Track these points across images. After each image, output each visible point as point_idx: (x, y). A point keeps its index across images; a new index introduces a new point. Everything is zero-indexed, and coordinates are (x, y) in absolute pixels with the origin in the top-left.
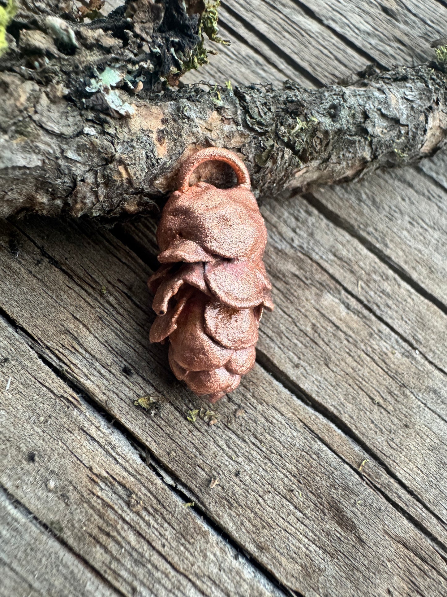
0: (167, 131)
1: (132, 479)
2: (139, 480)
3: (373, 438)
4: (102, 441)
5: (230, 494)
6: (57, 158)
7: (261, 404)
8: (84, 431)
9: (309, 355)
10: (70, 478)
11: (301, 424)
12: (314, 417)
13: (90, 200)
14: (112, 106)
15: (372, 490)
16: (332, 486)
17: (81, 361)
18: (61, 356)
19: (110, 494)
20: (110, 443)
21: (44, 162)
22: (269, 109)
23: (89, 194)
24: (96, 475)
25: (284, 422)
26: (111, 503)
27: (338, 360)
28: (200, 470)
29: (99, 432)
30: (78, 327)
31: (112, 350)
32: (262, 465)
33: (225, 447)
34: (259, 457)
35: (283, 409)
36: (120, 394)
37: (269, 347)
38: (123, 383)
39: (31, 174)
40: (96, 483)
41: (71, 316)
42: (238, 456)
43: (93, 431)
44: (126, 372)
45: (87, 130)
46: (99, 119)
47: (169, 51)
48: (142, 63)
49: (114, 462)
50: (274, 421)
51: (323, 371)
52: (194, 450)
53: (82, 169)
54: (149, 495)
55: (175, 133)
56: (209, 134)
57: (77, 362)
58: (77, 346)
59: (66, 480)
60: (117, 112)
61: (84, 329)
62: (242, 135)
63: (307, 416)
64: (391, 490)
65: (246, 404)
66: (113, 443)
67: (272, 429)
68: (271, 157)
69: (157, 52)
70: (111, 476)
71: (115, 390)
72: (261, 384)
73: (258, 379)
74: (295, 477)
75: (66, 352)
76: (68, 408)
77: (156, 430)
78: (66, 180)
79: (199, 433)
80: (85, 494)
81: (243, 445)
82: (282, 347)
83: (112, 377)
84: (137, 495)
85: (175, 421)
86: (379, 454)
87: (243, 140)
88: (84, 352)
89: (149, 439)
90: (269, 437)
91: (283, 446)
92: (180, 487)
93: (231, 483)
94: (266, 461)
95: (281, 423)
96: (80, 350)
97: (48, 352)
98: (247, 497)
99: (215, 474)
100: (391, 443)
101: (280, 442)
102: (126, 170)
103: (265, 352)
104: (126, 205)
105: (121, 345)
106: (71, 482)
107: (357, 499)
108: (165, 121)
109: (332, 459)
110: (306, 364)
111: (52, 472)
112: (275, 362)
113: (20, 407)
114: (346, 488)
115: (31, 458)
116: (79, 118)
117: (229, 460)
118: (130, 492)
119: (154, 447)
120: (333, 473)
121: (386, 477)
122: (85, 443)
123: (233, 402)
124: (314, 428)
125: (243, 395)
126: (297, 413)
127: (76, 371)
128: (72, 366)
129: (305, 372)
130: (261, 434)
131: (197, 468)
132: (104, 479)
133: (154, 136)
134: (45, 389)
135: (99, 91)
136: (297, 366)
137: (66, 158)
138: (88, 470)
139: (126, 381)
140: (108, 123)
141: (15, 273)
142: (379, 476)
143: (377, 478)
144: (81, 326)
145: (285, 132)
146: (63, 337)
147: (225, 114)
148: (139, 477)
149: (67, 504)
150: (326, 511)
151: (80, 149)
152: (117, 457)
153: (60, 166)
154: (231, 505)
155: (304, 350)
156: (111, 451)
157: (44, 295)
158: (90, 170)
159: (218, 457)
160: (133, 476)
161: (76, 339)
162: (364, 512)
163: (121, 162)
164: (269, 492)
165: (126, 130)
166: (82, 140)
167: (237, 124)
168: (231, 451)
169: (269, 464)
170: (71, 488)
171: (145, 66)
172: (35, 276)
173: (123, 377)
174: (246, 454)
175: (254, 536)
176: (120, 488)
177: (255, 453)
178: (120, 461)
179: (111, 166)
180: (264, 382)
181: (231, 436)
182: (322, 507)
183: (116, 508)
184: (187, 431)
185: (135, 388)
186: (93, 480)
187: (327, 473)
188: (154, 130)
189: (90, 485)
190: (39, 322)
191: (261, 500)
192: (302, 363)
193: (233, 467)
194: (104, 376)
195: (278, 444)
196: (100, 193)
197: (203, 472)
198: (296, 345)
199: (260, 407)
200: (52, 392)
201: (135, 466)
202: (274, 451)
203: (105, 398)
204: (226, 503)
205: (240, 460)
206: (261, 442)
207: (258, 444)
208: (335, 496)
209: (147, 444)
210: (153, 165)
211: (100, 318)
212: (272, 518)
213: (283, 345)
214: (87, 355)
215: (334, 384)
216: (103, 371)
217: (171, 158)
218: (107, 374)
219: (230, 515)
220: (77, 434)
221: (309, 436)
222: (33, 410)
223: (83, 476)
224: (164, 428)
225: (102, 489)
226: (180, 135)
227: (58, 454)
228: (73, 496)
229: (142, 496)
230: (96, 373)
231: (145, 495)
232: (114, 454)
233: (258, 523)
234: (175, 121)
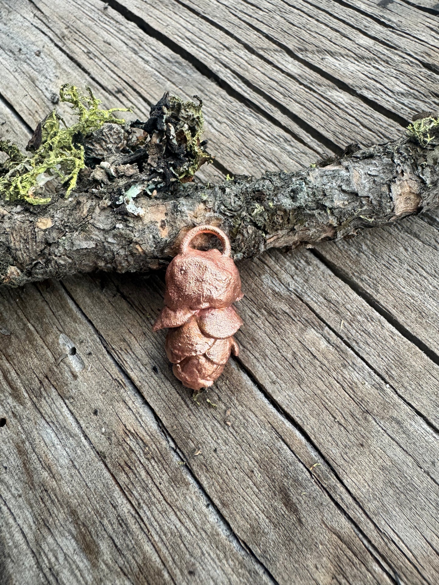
0: (167, 221)
1: (148, 438)
2: (152, 439)
3: (328, 448)
4: (134, 410)
5: (208, 462)
6: (103, 242)
7: (242, 406)
8: (125, 403)
9: (286, 375)
10: (114, 429)
11: (270, 425)
12: (281, 422)
13: (125, 264)
14: (130, 211)
15: (318, 488)
16: (285, 476)
17: (130, 359)
18: (119, 355)
19: (135, 444)
20: (139, 413)
21: (96, 245)
22: (239, 199)
23: (123, 261)
24: (127, 430)
25: (256, 422)
26: (134, 450)
27: (310, 383)
28: (191, 442)
29: (134, 405)
30: (130, 338)
31: (148, 355)
32: (235, 448)
33: (210, 430)
34: (233, 442)
35: (257, 413)
36: (149, 383)
37: (255, 366)
38: (152, 376)
39: (91, 251)
40: (128, 435)
41: (127, 331)
42: (218, 438)
43: (130, 403)
44: (155, 369)
45: (117, 226)
46: (124, 219)
47: (169, 169)
48: (153, 179)
49: (139, 425)
50: (249, 419)
51: (295, 389)
52: (189, 428)
53: (117, 247)
54: (156, 450)
55: (172, 221)
56: (195, 220)
57: (127, 359)
58: (129, 350)
59: (112, 429)
60: (133, 214)
61: (134, 340)
62: (217, 219)
63: (275, 421)
64: (336, 492)
65: (230, 404)
66: (140, 413)
67: (246, 424)
68: (239, 232)
69: (161, 172)
70: (136, 433)
71: (147, 380)
72: (244, 392)
73: (242, 388)
74: (257, 463)
75: (123, 353)
76: (118, 387)
77: (167, 410)
78: (109, 254)
79: (194, 418)
80: (121, 440)
81: (223, 432)
82: (265, 366)
83: (146, 372)
84: (149, 448)
85: (180, 406)
86: (331, 462)
87: (218, 222)
88: (132, 354)
89: (162, 415)
90: (243, 430)
91: (253, 439)
92: (178, 450)
93: (210, 455)
94: (238, 446)
95: (254, 422)
96: (130, 353)
97: (113, 351)
98: (219, 467)
99: (200, 447)
100: (345, 456)
101: (251, 436)
102: (141, 247)
103: (250, 369)
104: (150, 266)
105: (155, 352)
106: (114, 431)
107: (304, 490)
108: (166, 214)
109: (289, 457)
110: (282, 382)
111: (105, 423)
112: (257, 377)
113: (94, 382)
114: (296, 480)
115: (95, 413)
116: (114, 218)
117: (212, 439)
118: (146, 445)
119: (164, 420)
120: (288, 466)
121: (333, 480)
122: (125, 410)
123: (221, 400)
124: (279, 430)
125: (229, 398)
126: (267, 417)
127: (126, 365)
128: (124, 362)
129: (280, 388)
130: (238, 427)
131: (189, 440)
132: (132, 434)
133: (159, 225)
134: (108, 373)
135: (123, 203)
136: (274, 383)
137: (107, 242)
138: (124, 426)
139: (154, 376)
140: (128, 221)
141: (102, 302)
142: (328, 479)
143: (325, 479)
144: (133, 337)
145: (246, 216)
146: (122, 343)
147: (208, 205)
148: (152, 437)
149: (110, 444)
150: (277, 492)
151: (115, 236)
152: (142, 422)
153: (105, 246)
154: (208, 470)
155: (283, 371)
156: (139, 418)
157: (115, 316)
158: (122, 247)
159: (204, 436)
160: (149, 436)
161: (129, 346)
162: (307, 502)
163: (137, 243)
164: (236, 468)
165: (141, 223)
166: (115, 232)
167: (214, 212)
168: (214, 434)
169: (240, 449)
170: (114, 435)
171: (156, 180)
172: (112, 305)
173: (153, 373)
174: (224, 438)
175: (220, 494)
176: (140, 441)
177: (231, 439)
178: (143, 425)
179: (131, 245)
180: (246, 390)
181: (216, 424)
182: (274, 489)
183: (137, 453)
184: (187, 415)
185: (158, 381)
186: (126, 433)
187: (283, 466)
188: (159, 221)
189: (124, 436)
190: (110, 333)
191: (229, 472)
192: (279, 380)
193: (213, 445)
194: (142, 371)
195: (249, 436)
196: (129, 260)
197: (192, 444)
198: (276, 367)
199: (240, 408)
200: (111, 376)
201: (151, 430)
202: (245, 441)
203: (140, 384)
204: (204, 467)
205: (219, 441)
206: (236, 432)
207: (235, 434)
208: (285, 484)
209: (160, 418)
210: (159, 242)
211: (144, 334)
212: (235, 487)
213: (266, 365)
214: (134, 356)
215: (303, 400)
216: (141, 367)
217: (170, 237)
218: (144, 370)
219: (206, 476)
220: (121, 405)
221: (274, 435)
222: (100, 385)
223: (121, 428)
224: (172, 410)
225: (131, 440)
226: (175, 223)
227: (110, 413)
228: (114, 439)
229: (152, 450)
230: (138, 368)
231: (154, 449)
232: (140, 420)
233: (224, 487)
234: (173, 214)
